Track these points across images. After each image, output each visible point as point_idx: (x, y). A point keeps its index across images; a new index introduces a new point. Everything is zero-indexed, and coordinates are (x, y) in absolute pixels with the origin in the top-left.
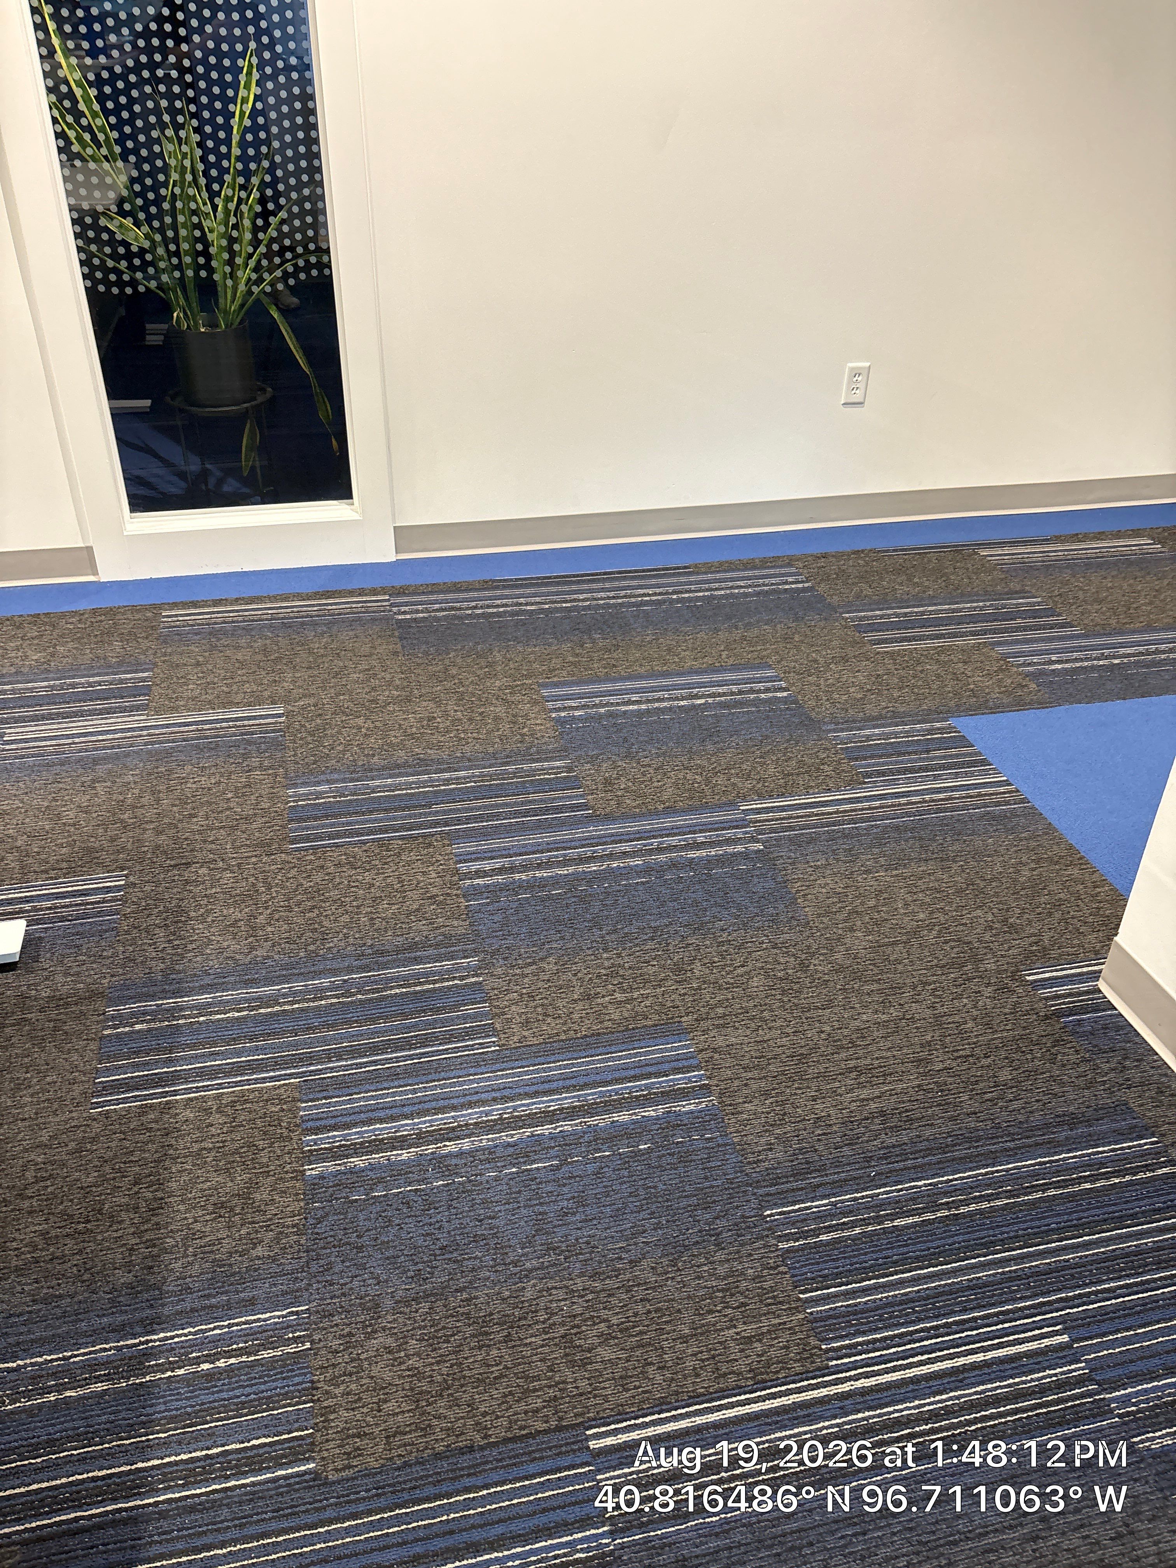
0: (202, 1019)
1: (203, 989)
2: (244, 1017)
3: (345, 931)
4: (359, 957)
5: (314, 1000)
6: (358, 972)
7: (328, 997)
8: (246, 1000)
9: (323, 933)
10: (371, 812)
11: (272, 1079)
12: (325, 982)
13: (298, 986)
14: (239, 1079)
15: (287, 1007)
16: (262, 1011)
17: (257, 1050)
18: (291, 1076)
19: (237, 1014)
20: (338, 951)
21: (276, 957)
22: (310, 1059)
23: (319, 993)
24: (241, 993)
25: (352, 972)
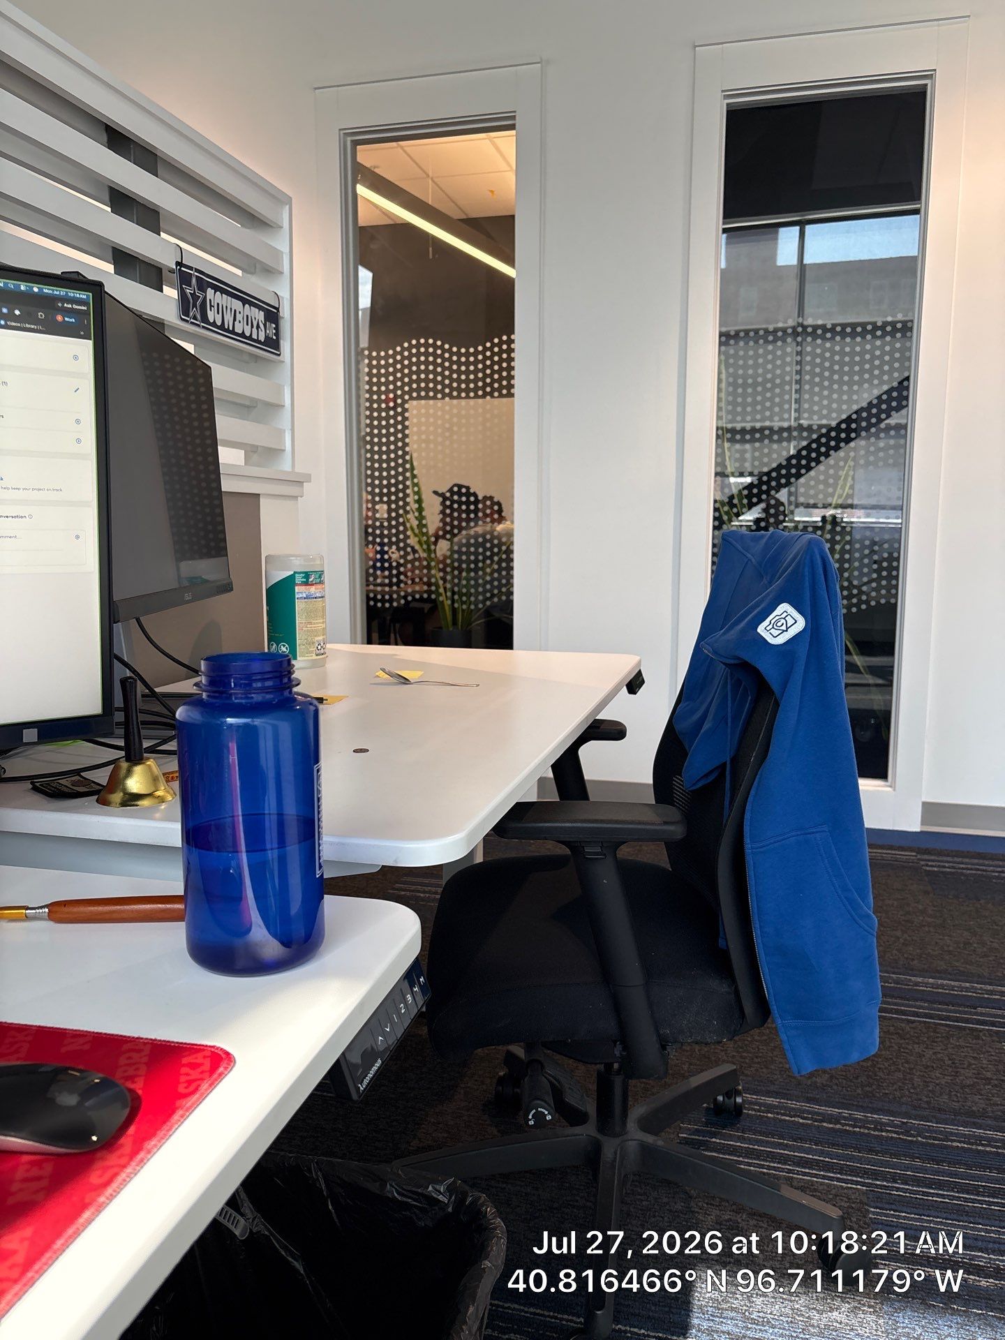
0: (769, 1115)
1: (769, 1094)
2: (807, 1124)
3: (900, 1084)
4: (915, 1108)
5: (875, 1129)
6: (915, 1119)
7: (888, 1131)
8: (809, 1112)
9: (877, 1080)
10: (916, 1000)
11: (838, 1180)
12: (885, 1119)
13: (859, 1115)
14: (807, 1171)
15: (848, 1128)
16: (825, 1124)
17: (822, 1153)
18: (857, 1183)
19: (801, 1121)
20: (895, 1098)
21: (835, 1087)
22: (875, 1175)
23: (879, 1126)
24: (806, 1106)
25: (910, 1118)
